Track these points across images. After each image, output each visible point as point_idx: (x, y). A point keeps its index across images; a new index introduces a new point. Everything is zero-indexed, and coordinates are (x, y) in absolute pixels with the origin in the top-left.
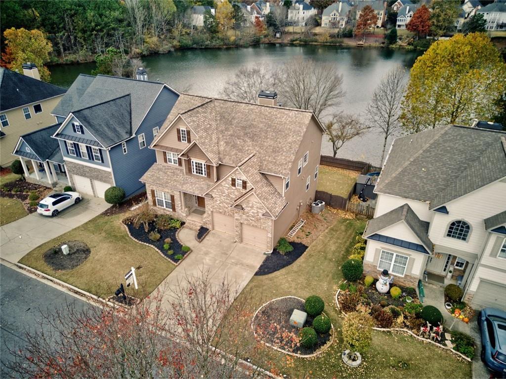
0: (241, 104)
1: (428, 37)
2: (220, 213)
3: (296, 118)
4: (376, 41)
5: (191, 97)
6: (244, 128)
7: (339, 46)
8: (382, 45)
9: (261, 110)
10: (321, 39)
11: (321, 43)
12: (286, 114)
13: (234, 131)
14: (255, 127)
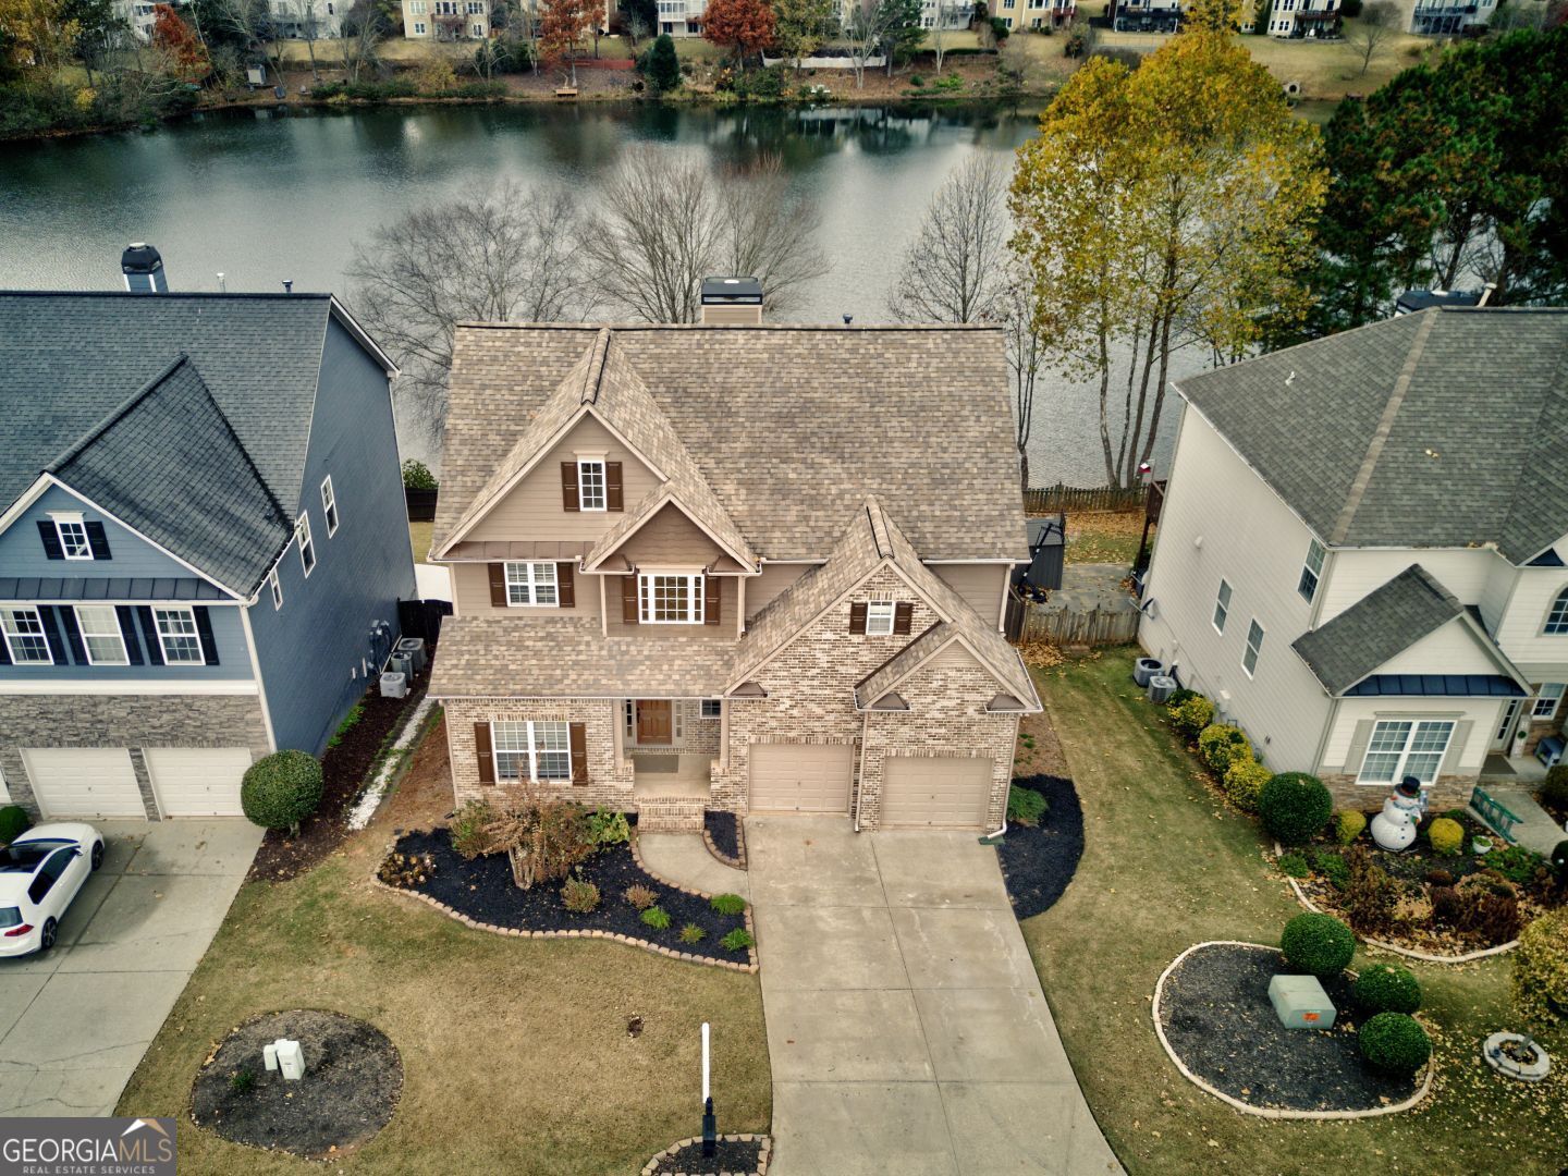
0: (730, 336)
1: (768, 62)
2: (792, 741)
3: (956, 354)
4: (613, 82)
5: (508, 333)
6: (785, 419)
7: (495, 103)
8: (635, 94)
9: (814, 347)
10: (426, 84)
11: (428, 97)
12: (914, 346)
13: (750, 436)
14: (824, 408)
